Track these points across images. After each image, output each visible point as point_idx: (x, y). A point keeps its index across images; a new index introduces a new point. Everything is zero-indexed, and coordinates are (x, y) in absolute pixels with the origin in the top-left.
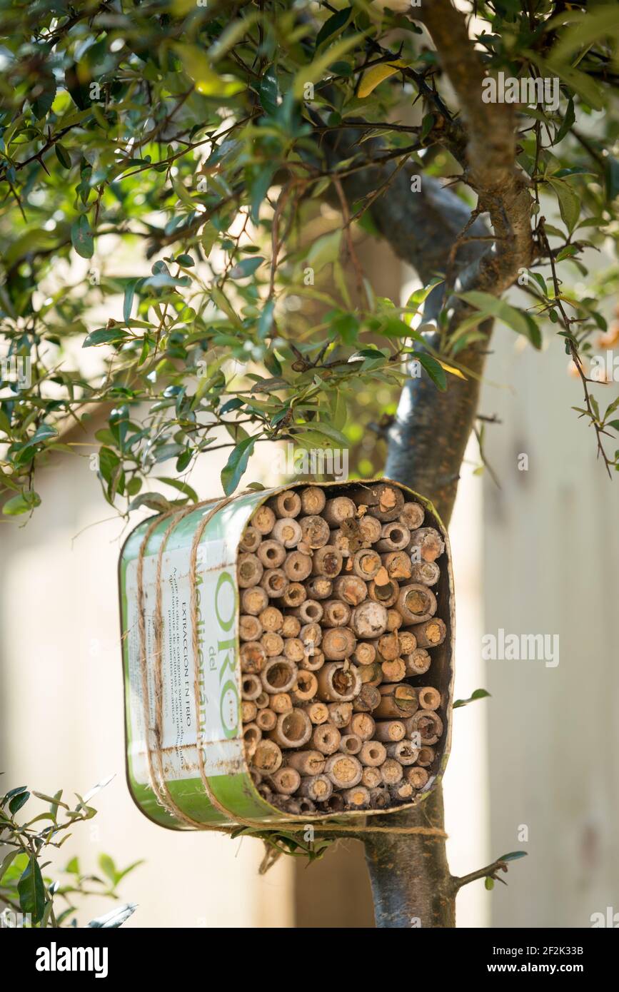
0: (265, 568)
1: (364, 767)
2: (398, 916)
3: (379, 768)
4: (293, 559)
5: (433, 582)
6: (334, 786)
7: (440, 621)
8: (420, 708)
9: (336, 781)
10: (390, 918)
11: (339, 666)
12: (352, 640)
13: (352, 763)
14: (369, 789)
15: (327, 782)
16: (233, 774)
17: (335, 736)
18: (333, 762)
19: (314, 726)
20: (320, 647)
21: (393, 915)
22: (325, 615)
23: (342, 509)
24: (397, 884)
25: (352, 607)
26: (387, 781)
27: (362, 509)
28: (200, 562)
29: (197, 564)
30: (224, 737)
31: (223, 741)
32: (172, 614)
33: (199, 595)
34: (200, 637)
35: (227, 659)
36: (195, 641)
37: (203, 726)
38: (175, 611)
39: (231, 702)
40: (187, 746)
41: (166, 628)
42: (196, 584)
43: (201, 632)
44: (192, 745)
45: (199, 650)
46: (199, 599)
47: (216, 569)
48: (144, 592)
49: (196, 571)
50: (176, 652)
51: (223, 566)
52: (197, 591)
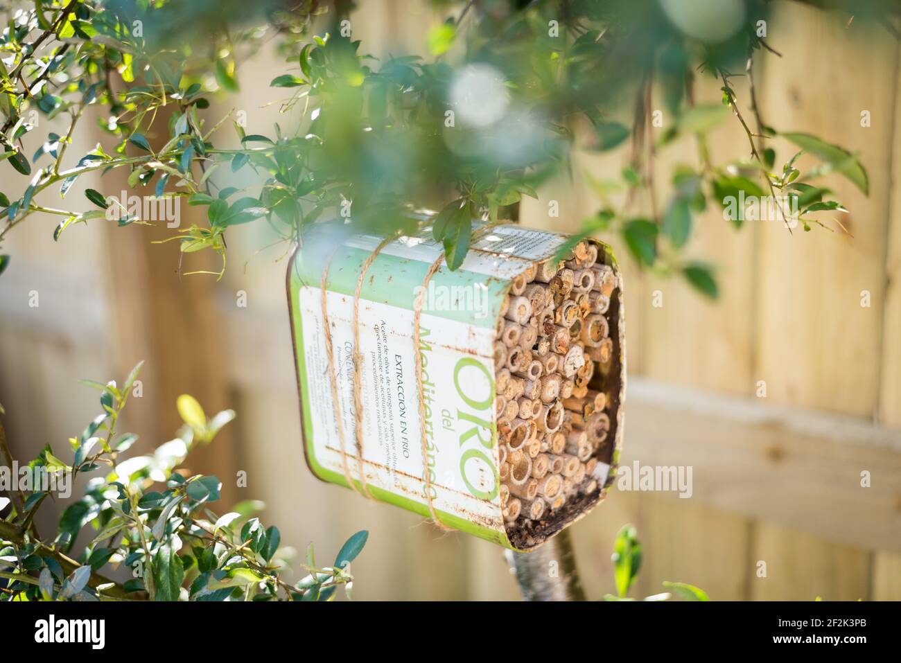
12: (560, 383)
18: (545, 484)
20: (540, 397)
22: (544, 369)
23: (550, 270)
25: (561, 354)
28: (428, 332)
29: (421, 331)
30: (468, 492)
31: (468, 496)
32: (377, 357)
33: (424, 359)
34: (426, 394)
35: (474, 431)
36: (422, 398)
37: (431, 468)
38: (383, 355)
39: (481, 470)
40: (406, 475)
41: (367, 365)
42: (420, 348)
43: (428, 391)
44: (414, 477)
45: (425, 406)
46: (424, 362)
47: (457, 349)
48: (330, 321)
49: (422, 338)
50: (385, 390)
51: (471, 352)
52: (421, 354)
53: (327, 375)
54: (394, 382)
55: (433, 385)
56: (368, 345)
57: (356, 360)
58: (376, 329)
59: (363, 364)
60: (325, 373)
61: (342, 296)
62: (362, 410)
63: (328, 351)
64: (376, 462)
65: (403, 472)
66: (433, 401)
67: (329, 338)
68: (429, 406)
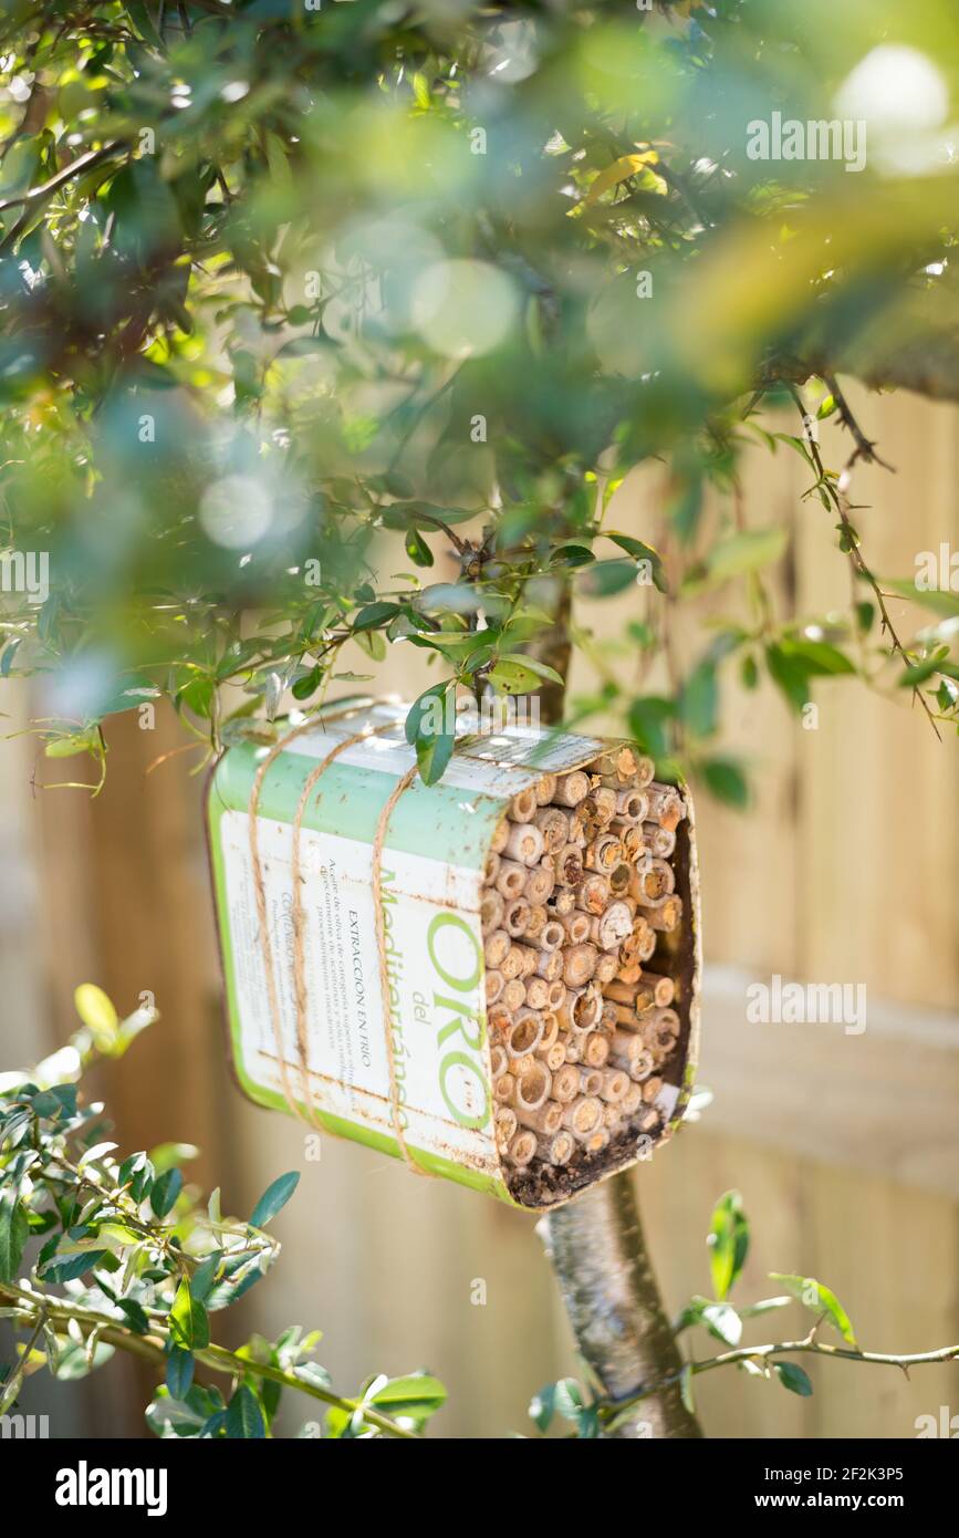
0: (506, 901)
1: (609, 1103)
7: (676, 898)
11: (582, 992)
12: (594, 957)
14: (608, 1128)
17: (574, 1077)
19: (554, 1074)
20: (561, 978)
22: (568, 934)
23: (576, 788)
25: (594, 916)
27: (596, 781)
28: (392, 876)
29: (383, 875)
30: (449, 1117)
31: (450, 1122)
32: (325, 913)
33: (387, 916)
34: (391, 969)
35: (457, 1025)
36: (385, 974)
37: (400, 1082)
38: (333, 914)
39: (467, 1083)
40: (366, 1092)
41: (311, 926)
42: (381, 898)
43: (393, 964)
44: (377, 1096)
45: (390, 986)
46: (388, 922)
47: (431, 901)
48: (262, 862)
49: (384, 885)
50: (337, 964)
51: (449, 905)
52: (384, 909)
53: (258, 943)
54: (349, 950)
55: (400, 955)
56: (312, 897)
57: (297, 919)
58: (324, 872)
59: (307, 926)
60: (255, 941)
61: (278, 824)
62: (305, 995)
63: (258, 907)
64: (324, 1073)
65: (362, 1087)
66: (401, 979)
67: (260, 886)
68: (396, 986)
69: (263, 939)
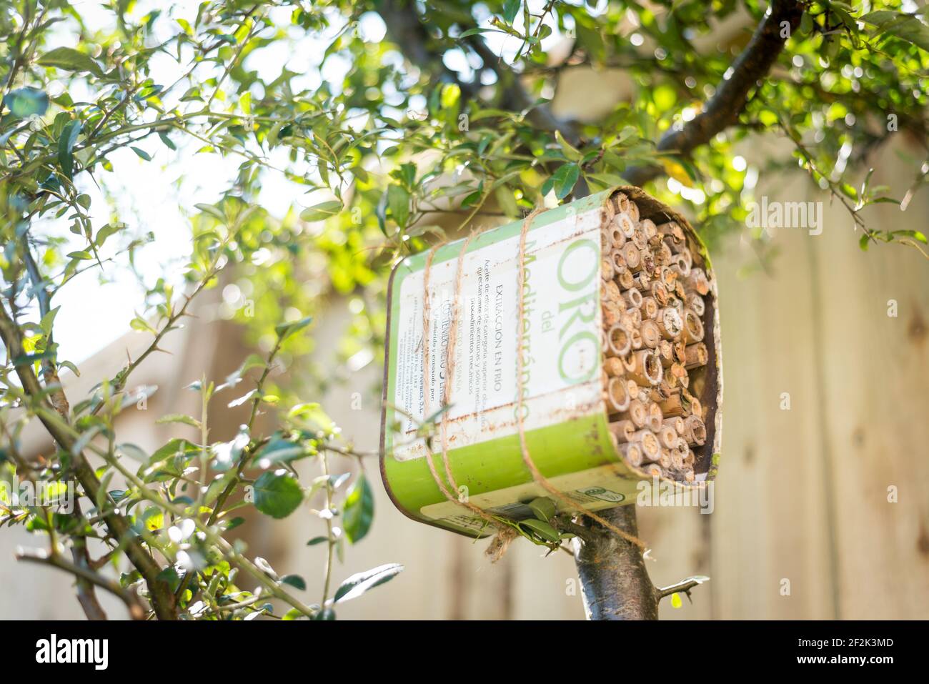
0: (613, 247)
1: (664, 446)
2: (624, 611)
3: (670, 450)
4: (630, 246)
5: (701, 313)
6: (644, 455)
7: (704, 347)
8: (692, 414)
9: (646, 450)
10: (615, 612)
11: (651, 353)
12: (658, 335)
13: (654, 441)
14: (662, 468)
15: (639, 450)
16: (575, 419)
17: (642, 414)
18: (643, 435)
19: (632, 400)
20: (639, 330)
21: (618, 610)
22: (644, 304)
23: (649, 228)
24: (621, 584)
25: (660, 307)
26: (675, 466)
27: (661, 236)
28: (534, 243)
29: (526, 247)
30: (564, 386)
31: (565, 389)
32: (476, 301)
33: (527, 273)
34: (526, 308)
35: (579, 313)
36: (521, 315)
37: (526, 386)
38: (484, 295)
39: (582, 351)
40: (495, 408)
41: (465, 315)
42: (524, 264)
43: (528, 303)
44: (505, 406)
45: (524, 321)
46: (527, 276)
47: (563, 241)
48: (430, 293)
49: (526, 253)
50: (482, 331)
51: (576, 235)
52: (525, 270)
53: (420, 350)
54: (493, 315)
55: (535, 294)
56: (468, 294)
58: (479, 273)
59: (461, 317)
60: (417, 350)
61: (447, 262)
62: (453, 365)
63: (425, 322)
64: (461, 415)
65: (492, 407)
66: (533, 310)
67: (426, 309)
68: (528, 318)
69: (422, 347)
